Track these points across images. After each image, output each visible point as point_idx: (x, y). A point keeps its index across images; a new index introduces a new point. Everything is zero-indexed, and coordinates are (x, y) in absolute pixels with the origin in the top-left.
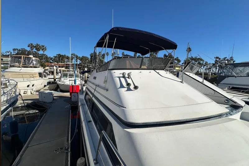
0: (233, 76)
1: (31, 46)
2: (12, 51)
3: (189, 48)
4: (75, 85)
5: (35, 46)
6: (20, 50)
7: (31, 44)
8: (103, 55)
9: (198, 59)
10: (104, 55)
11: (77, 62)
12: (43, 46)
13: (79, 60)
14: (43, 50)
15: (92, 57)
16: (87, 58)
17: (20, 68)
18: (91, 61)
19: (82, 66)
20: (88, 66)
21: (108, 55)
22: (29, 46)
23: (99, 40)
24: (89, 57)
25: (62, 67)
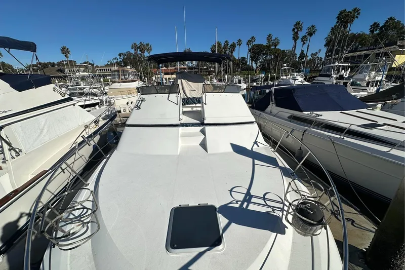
1: (134, 46)
2: (118, 57)
5: (139, 47)
6: (125, 55)
7: (135, 44)
8: (231, 45)
10: (233, 46)
12: (148, 45)
14: (148, 50)
17: (120, 84)
19: (198, 69)
20: (207, 69)
21: (240, 45)
22: (132, 48)
25: (172, 74)
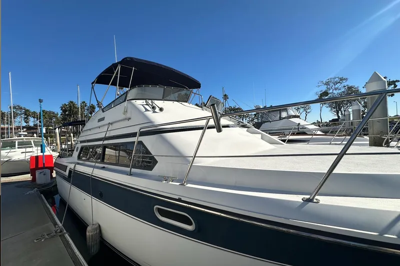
0: (268, 122)
3: (225, 95)
4: (42, 154)
9: (237, 109)
11: (26, 122)
13: (34, 117)
15: (64, 111)
16: (53, 113)
18: (64, 119)
23: (102, 73)
24: (59, 112)
